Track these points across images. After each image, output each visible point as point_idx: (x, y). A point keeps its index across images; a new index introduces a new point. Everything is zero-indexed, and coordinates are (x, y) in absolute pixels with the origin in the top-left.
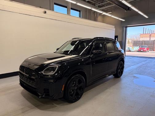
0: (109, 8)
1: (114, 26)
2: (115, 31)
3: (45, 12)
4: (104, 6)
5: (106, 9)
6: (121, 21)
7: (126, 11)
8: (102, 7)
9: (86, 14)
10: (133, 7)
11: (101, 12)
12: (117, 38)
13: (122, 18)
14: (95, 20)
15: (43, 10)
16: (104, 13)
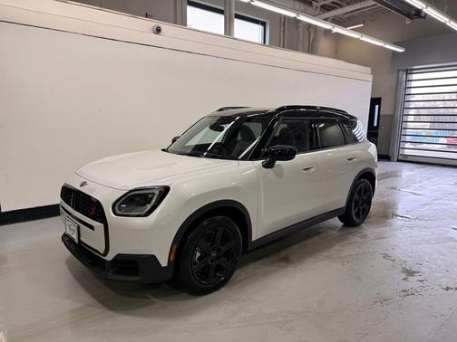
0: (354, 13)
1: (368, 70)
2: (371, 83)
3: (158, 30)
4: (341, 6)
5: (346, 16)
6: (393, 51)
7: (408, 21)
8: (334, 8)
9: (284, 31)
10: (429, 9)
11: (327, 26)
12: (377, 106)
13: (396, 44)
14: (311, 50)
15: (152, 24)
16: (337, 30)
